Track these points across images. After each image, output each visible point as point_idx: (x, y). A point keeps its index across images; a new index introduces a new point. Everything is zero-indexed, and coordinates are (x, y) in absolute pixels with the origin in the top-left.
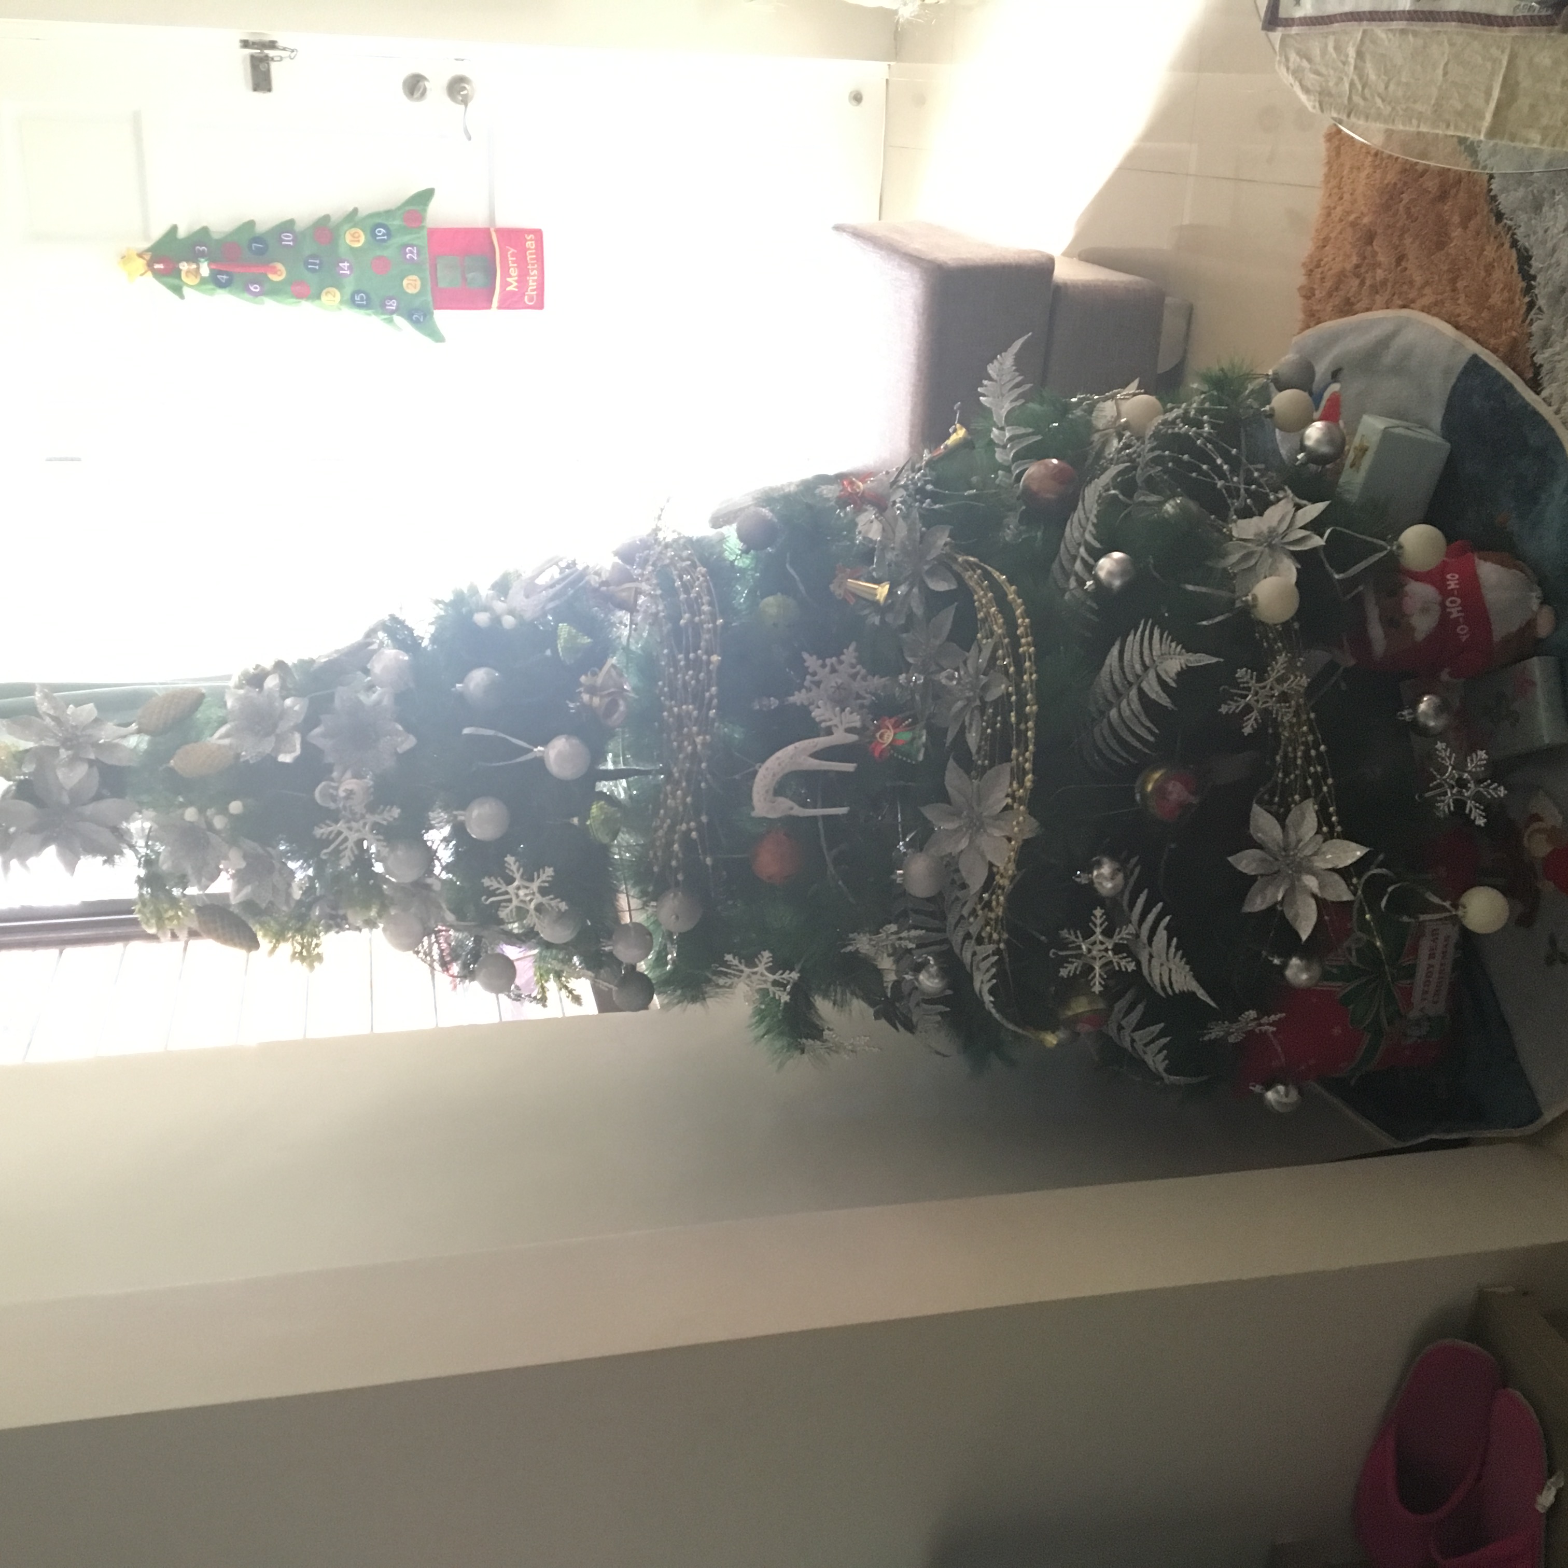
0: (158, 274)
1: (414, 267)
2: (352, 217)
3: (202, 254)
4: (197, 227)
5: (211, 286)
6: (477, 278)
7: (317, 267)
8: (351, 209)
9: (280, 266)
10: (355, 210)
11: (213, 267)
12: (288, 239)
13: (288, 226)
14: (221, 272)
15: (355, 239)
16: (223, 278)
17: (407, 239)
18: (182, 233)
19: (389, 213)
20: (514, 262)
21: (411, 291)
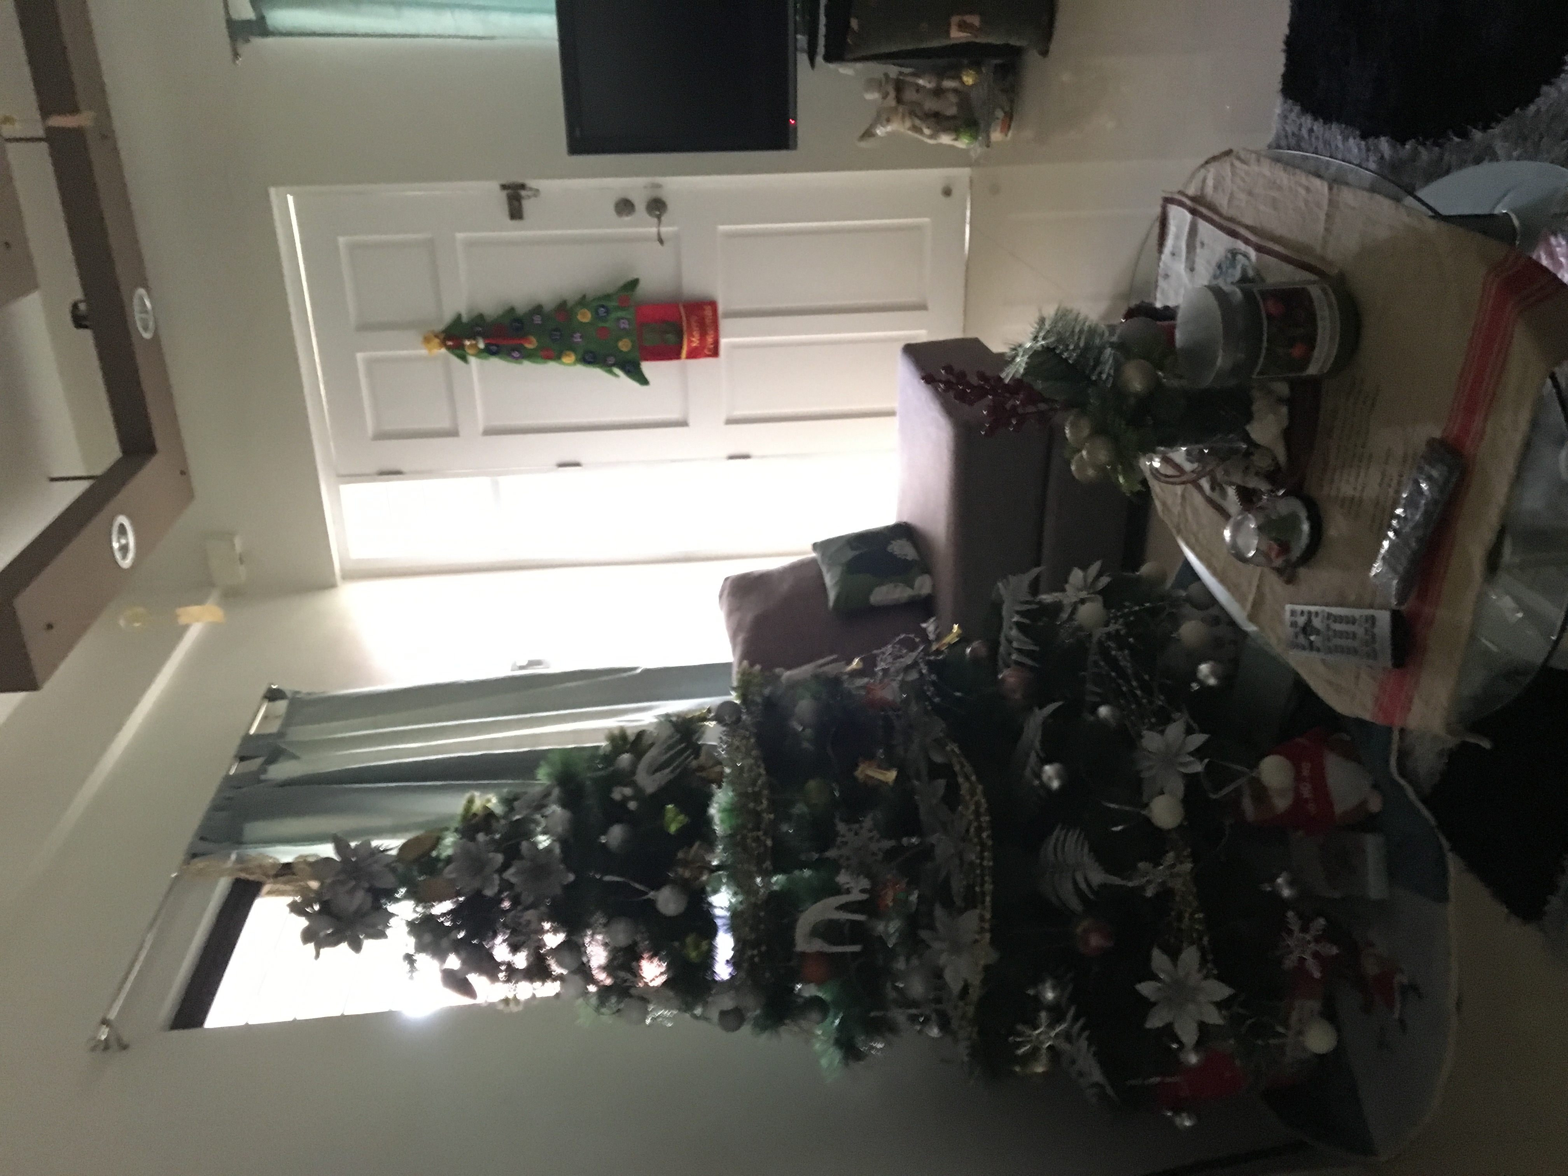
0: (449, 348)
1: (627, 333)
2: (583, 302)
3: (480, 334)
4: (475, 313)
5: (486, 354)
6: (671, 338)
7: (558, 337)
8: (580, 296)
9: (533, 339)
10: (584, 297)
11: (487, 342)
12: (537, 320)
13: (538, 309)
14: (493, 345)
15: (585, 316)
16: (494, 348)
17: (620, 314)
18: (465, 319)
19: (608, 297)
20: (697, 326)
21: (625, 349)
